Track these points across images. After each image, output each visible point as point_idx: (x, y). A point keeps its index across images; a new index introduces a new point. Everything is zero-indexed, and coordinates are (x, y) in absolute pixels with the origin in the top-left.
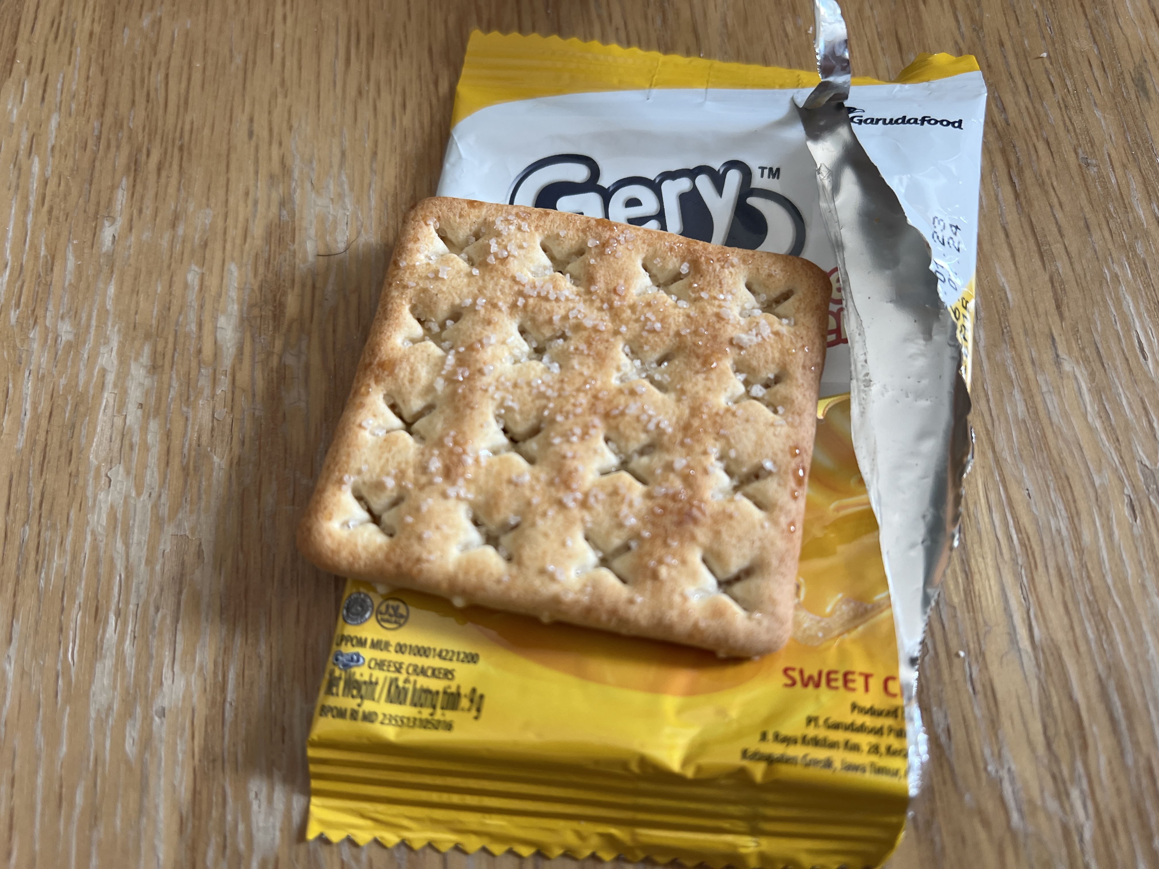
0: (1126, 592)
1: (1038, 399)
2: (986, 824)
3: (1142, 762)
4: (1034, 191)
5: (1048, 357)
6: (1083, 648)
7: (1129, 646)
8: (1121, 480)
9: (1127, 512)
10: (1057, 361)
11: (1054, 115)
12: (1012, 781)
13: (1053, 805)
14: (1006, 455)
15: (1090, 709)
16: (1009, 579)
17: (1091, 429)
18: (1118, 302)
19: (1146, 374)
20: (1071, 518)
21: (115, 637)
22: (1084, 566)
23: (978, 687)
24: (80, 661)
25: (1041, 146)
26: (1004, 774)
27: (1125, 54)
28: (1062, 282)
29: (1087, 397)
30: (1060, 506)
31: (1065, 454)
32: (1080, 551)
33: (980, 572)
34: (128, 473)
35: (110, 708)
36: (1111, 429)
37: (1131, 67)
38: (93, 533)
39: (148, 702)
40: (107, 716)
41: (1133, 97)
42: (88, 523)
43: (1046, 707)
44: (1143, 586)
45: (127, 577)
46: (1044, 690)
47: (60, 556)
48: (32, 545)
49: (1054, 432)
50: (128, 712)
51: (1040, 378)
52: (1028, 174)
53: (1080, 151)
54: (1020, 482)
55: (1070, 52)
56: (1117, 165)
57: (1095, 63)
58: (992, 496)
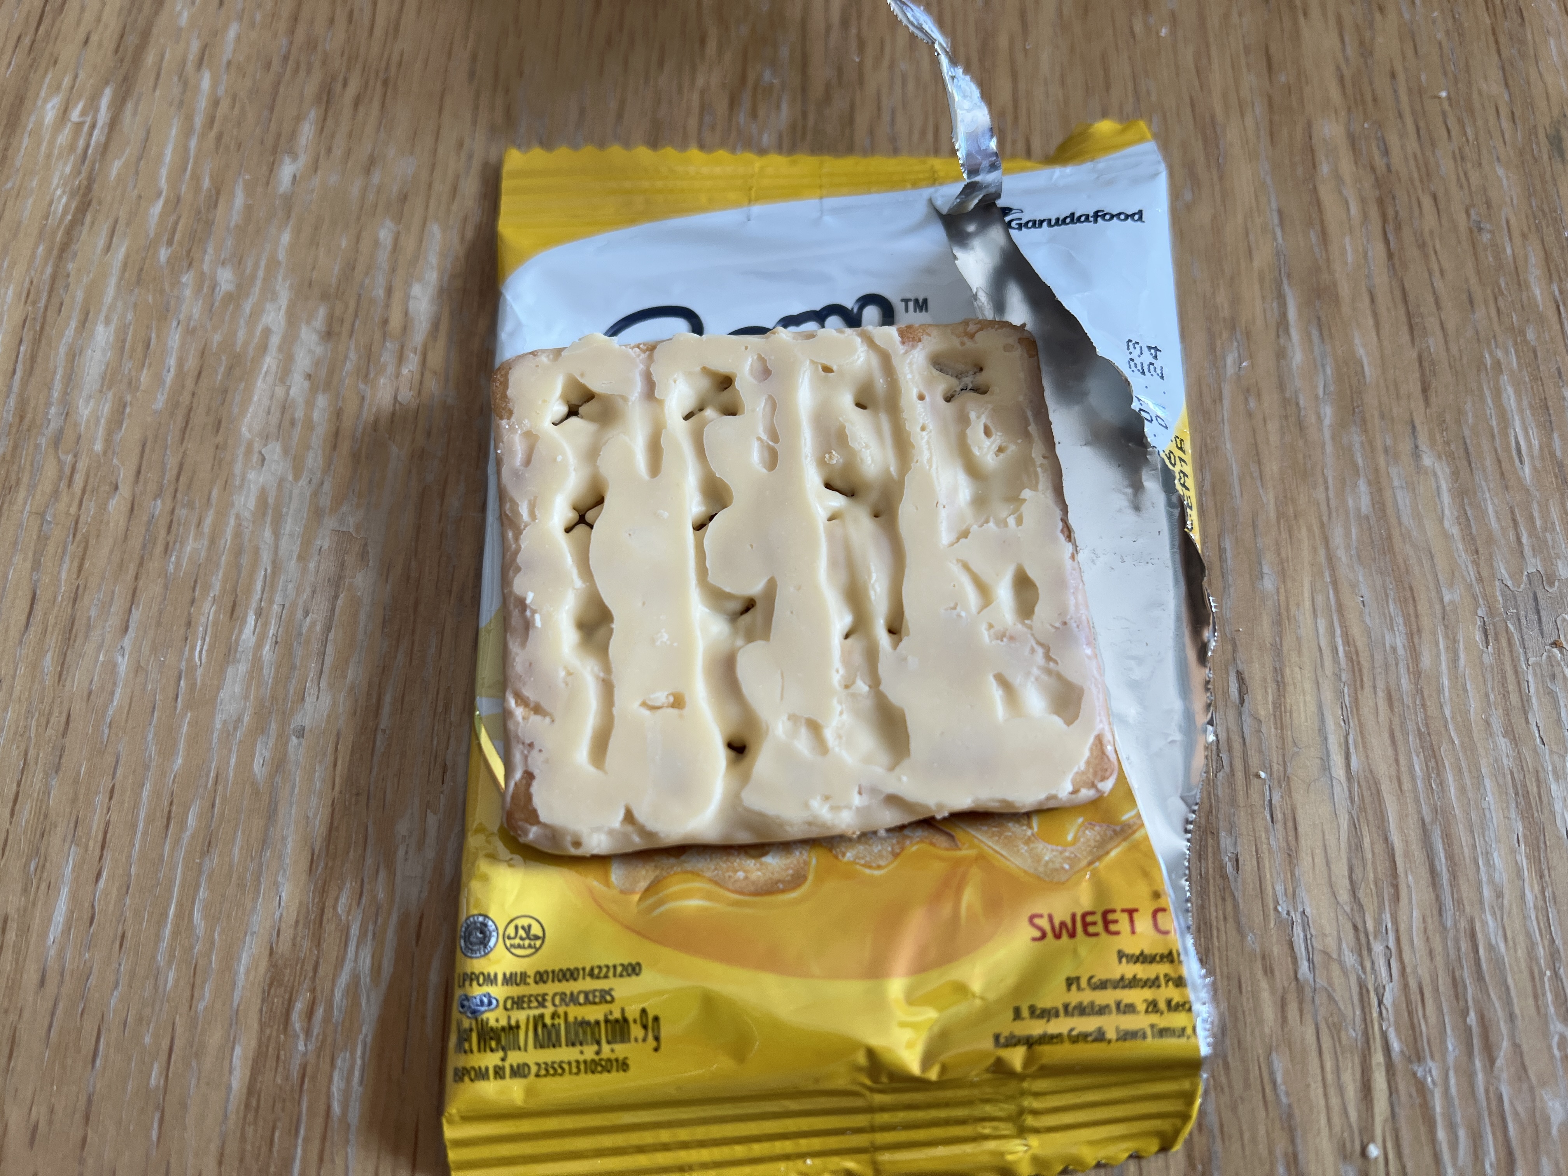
0: (1466, 728)
1: (1388, 494)
2: (1269, 971)
3: (1463, 924)
4: (1412, 252)
5: (1405, 447)
6: (1406, 786)
7: (1462, 790)
8: (1475, 597)
9: (1478, 636)
10: (1416, 454)
11: (1446, 166)
12: (1306, 926)
13: (1350, 959)
14: (1341, 553)
15: (1407, 854)
16: (1328, 695)
17: (1447, 536)
18: (1497, 393)
19: (1520, 480)
20: (1410, 636)
21: (253, 640)
22: (1419, 691)
23: (1279, 815)
24: (209, 662)
25: (1427, 203)
26: (1297, 918)
27: (1541, 104)
28: (1433, 363)
29: (1446, 498)
30: (1400, 620)
31: (1413, 561)
32: (1416, 674)
33: (1294, 684)
34: (286, 451)
35: (239, 720)
36: (1470, 539)
37: (1547, 121)
38: (238, 517)
39: (285, 718)
40: (235, 728)
41: (1545, 157)
42: (233, 505)
43: (1356, 847)
44: (1488, 723)
45: (274, 573)
46: (1354, 827)
47: (195, 540)
48: (163, 522)
49: (1401, 535)
50: (260, 727)
51: (1394, 471)
52: (1407, 232)
53: (1473, 212)
54: (1354, 586)
55: (1475, 96)
56: (1516, 234)
57: (1504, 111)
58: (1319, 599)
